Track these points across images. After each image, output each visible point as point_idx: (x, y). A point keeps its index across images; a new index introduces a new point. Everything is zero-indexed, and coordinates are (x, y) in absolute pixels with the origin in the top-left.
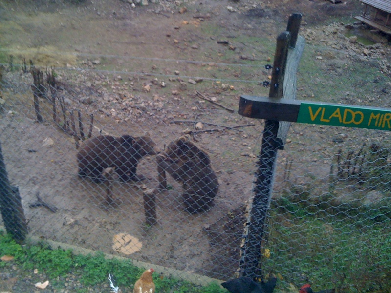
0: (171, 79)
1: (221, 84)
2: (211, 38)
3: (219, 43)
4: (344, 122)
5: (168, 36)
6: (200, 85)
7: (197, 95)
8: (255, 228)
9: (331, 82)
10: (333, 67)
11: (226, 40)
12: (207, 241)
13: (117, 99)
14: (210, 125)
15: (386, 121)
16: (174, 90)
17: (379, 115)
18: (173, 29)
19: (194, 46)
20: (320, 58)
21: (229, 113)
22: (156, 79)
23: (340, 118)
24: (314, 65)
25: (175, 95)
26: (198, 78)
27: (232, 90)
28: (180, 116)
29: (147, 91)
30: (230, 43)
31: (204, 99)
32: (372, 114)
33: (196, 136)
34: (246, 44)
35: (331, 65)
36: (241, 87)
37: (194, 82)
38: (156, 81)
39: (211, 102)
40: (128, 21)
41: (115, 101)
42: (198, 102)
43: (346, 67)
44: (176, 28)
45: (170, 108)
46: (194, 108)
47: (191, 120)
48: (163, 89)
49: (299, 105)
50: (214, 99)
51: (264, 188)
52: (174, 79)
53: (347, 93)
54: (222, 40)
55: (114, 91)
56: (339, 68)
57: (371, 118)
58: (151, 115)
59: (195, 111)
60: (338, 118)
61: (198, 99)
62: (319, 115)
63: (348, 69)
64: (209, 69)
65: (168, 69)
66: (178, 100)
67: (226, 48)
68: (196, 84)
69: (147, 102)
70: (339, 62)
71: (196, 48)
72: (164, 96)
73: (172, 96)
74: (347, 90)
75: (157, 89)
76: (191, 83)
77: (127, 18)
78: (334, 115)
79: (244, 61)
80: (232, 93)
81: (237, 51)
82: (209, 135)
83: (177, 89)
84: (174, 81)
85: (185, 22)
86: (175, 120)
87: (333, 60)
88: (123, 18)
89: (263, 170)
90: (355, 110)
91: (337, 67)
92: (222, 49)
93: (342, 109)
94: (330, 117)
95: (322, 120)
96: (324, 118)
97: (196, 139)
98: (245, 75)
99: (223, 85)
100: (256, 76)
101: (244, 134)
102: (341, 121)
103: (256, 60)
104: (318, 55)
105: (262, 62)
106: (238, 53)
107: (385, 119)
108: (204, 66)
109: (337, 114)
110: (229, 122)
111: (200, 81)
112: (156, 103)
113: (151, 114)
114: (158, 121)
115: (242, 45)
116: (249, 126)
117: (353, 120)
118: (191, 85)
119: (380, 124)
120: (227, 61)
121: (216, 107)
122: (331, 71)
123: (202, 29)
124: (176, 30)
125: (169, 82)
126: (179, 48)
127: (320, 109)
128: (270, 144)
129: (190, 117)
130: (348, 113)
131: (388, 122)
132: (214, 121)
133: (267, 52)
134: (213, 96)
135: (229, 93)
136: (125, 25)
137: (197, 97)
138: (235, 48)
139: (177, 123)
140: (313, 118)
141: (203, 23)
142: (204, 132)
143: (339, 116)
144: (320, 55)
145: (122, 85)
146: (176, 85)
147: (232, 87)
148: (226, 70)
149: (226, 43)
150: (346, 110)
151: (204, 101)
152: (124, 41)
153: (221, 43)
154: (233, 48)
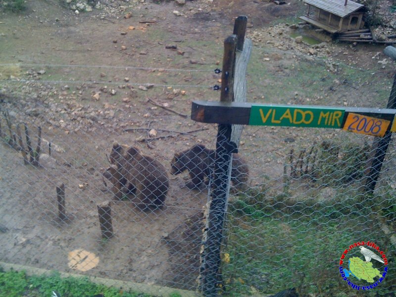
0: (121, 86)
1: (172, 89)
2: (159, 43)
3: (167, 48)
4: (295, 122)
5: (115, 42)
6: (151, 91)
7: (148, 101)
8: (214, 233)
9: (279, 83)
10: (281, 68)
11: (174, 44)
12: (166, 251)
13: (65, 110)
14: (164, 131)
15: (335, 120)
16: (125, 98)
17: (328, 113)
18: (119, 35)
19: (142, 52)
20: (268, 59)
21: (182, 119)
22: (106, 87)
23: (291, 119)
24: (262, 67)
25: (126, 102)
26: (149, 85)
27: (184, 95)
28: (133, 124)
29: (96, 99)
30: (178, 48)
31: (156, 105)
32: (322, 113)
33: (150, 143)
34: (194, 48)
35: (279, 66)
36: (193, 91)
37: (145, 89)
38: (106, 89)
39: (163, 108)
40: (72, 29)
41: (63, 112)
42: (150, 109)
43: (293, 68)
44: (122, 34)
45: (121, 116)
46: (146, 115)
47: (144, 127)
48: (114, 97)
49: (250, 108)
50: (166, 105)
51: (220, 192)
52: (124, 86)
53: (296, 93)
54: (170, 45)
55: (62, 101)
56: (287, 68)
57: (320, 117)
58: (103, 125)
59: (148, 117)
60: (288, 119)
61: (150, 106)
62: (270, 117)
63: (295, 69)
64: (159, 74)
65: (117, 76)
66: (130, 108)
67: (175, 53)
68: (146, 91)
69: (97, 111)
70: (286, 63)
71: (144, 54)
72: (115, 104)
73: (123, 104)
74: (296, 90)
75: (107, 97)
76: (142, 90)
77: (71, 26)
78: (284, 116)
79: (194, 65)
80: (184, 98)
81: (186, 55)
82: (163, 142)
83: (128, 97)
84: (124, 88)
85: (132, 28)
86: (128, 128)
87: (280, 62)
88: (67, 25)
89: (219, 175)
90: (304, 110)
91: (285, 68)
92: (170, 54)
93: (292, 110)
94: (281, 119)
95: (273, 121)
96: (275, 119)
97: (151, 146)
98: (195, 79)
99: (174, 90)
100: (207, 80)
101: (198, 138)
102: (291, 122)
103: (205, 64)
104: (265, 57)
105: (211, 66)
106: (187, 58)
107: (334, 117)
108: (154, 71)
109: (287, 114)
110: (183, 127)
111: (151, 87)
112: (107, 112)
113: (102, 123)
114: (110, 130)
115: (191, 50)
116: (203, 130)
117: (303, 120)
118: (142, 91)
119: (329, 123)
120: (176, 66)
121: (169, 113)
122: (280, 72)
123: (149, 34)
124: (123, 36)
125: (119, 90)
126: (127, 54)
127: (270, 111)
128: (223, 148)
129: (143, 125)
130: (298, 113)
131: (338, 120)
132: (167, 128)
133: (216, 56)
134: (166, 102)
135: (181, 98)
136: (69, 32)
137: (149, 104)
138: (184, 53)
139: (130, 131)
140: (264, 120)
141: (150, 28)
142: (158, 139)
143: (289, 116)
144: (268, 57)
145: (70, 94)
146: (126, 92)
147: (184, 92)
148: (176, 75)
149: (174, 48)
150: (296, 111)
151: (156, 108)
152: (69, 49)
153: (169, 48)
154: (181, 52)
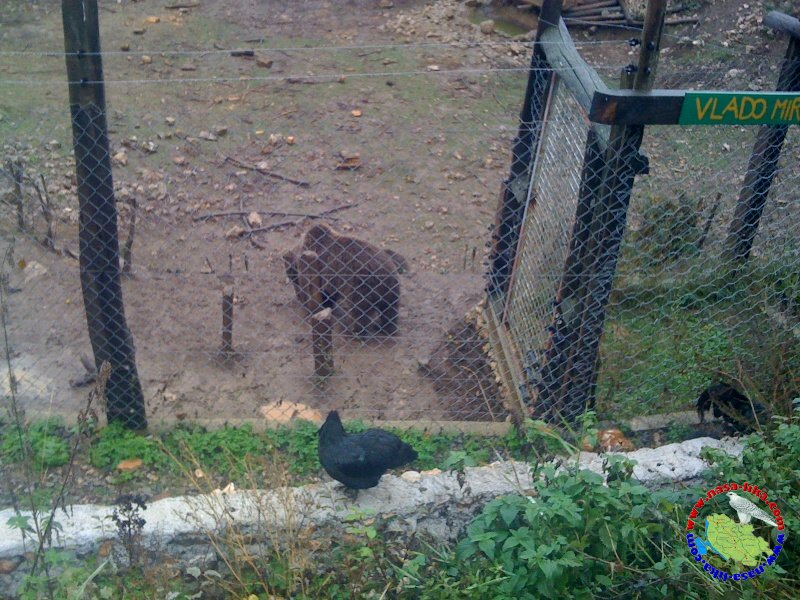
0: (162, 135)
1: (266, 135)
2: (215, 47)
3: (233, 55)
4: (741, 118)
5: (126, 49)
6: (225, 142)
7: (226, 160)
9: (466, 111)
10: (463, 83)
11: (247, 48)
13: (67, 188)
14: (274, 215)
15: (795, 111)
16: (178, 156)
17: (786, 101)
18: (129, 34)
19: (188, 65)
20: (436, 67)
21: (301, 189)
22: (134, 138)
23: (736, 112)
24: (427, 82)
25: (182, 165)
26: (219, 128)
27: (291, 144)
28: (208, 205)
29: (121, 163)
30: (256, 54)
31: (242, 167)
32: (778, 101)
33: (255, 238)
34: (289, 53)
35: (459, 80)
36: (306, 136)
37: (211, 137)
38: (134, 141)
39: (260, 171)
40: (31, 28)
41: (64, 191)
42: (233, 175)
43: (486, 81)
44: (136, 33)
45: (181, 192)
46: (231, 187)
47: (234, 210)
48: (154, 156)
49: (683, 97)
50: (263, 165)
52: (169, 134)
53: (502, 127)
54: (240, 50)
55: (53, 171)
56: (474, 83)
57: (776, 108)
58: (150, 211)
59: (234, 191)
60: (733, 112)
61: (230, 169)
62: (709, 110)
63: (490, 83)
64: (232, 107)
65: (147, 116)
66: (192, 175)
67: (253, 63)
68: (216, 141)
69: (130, 186)
70: (470, 72)
71: (191, 70)
72: (162, 170)
73: (179, 169)
74: (501, 122)
75: (140, 157)
76: (206, 139)
77: (26, 22)
79: (296, 87)
80: (293, 151)
81: (276, 67)
82: (279, 234)
83: (183, 154)
84: (169, 137)
85: (153, 19)
86: (201, 214)
87: (459, 71)
88: (18, 22)
90: (755, 97)
91: (471, 83)
92: (244, 68)
93: (739, 97)
94: (723, 112)
95: (713, 117)
96: (716, 114)
97: (258, 243)
98: (306, 113)
99: (272, 136)
100: (328, 114)
101: (344, 223)
103: (319, 83)
104: (431, 64)
105: (331, 87)
106: (280, 72)
107: (794, 107)
108: (220, 102)
109: (732, 105)
110: (306, 205)
111: (223, 133)
112: (151, 186)
113: (148, 208)
114: (166, 219)
115: (283, 57)
116: (347, 207)
117: (752, 114)
118: (208, 142)
120: (262, 88)
121: (273, 180)
122: (462, 91)
123: (190, 29)
124: (139, 37)
125: (159, 142)
126: (155, 71)
127: (711, 100)
129: (229, 206)
130: (747, 102)
132: (279, 208)
133: (334, 67)
134: (260, 161)
135: (287, 151)
136: (26, 36)
137: (228, 165)
138: (271, 63)
139: (211, 219)
140: (701, 115)
141: (190, 18)
142: (269, 229)
143: (735, 109)
144: (434, 63)
145: (65, 157)
146: (177, 145)
147: (291, 138)
148: (265, 108)
149: (249, 55)
150: (744, 99)
151: (244, 172)
152: (36, 70)
153: (239, 55)
154: (266, 62)
